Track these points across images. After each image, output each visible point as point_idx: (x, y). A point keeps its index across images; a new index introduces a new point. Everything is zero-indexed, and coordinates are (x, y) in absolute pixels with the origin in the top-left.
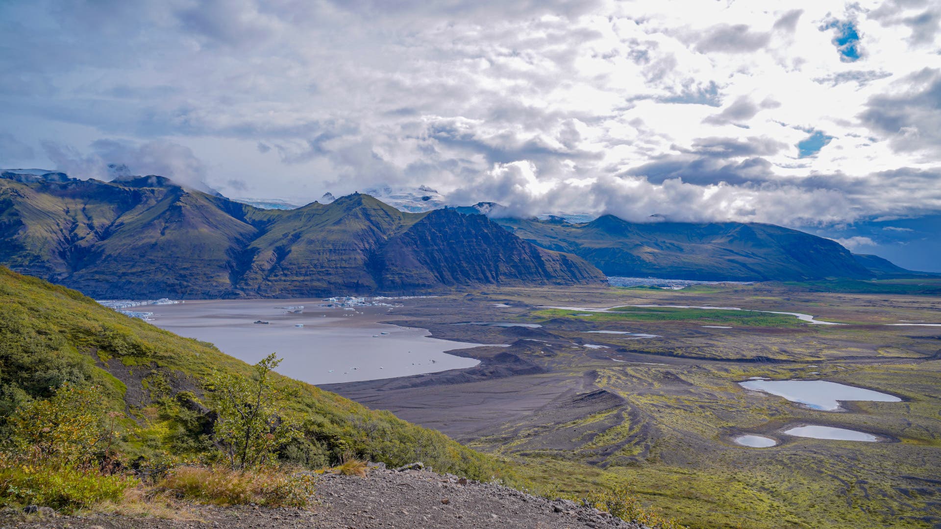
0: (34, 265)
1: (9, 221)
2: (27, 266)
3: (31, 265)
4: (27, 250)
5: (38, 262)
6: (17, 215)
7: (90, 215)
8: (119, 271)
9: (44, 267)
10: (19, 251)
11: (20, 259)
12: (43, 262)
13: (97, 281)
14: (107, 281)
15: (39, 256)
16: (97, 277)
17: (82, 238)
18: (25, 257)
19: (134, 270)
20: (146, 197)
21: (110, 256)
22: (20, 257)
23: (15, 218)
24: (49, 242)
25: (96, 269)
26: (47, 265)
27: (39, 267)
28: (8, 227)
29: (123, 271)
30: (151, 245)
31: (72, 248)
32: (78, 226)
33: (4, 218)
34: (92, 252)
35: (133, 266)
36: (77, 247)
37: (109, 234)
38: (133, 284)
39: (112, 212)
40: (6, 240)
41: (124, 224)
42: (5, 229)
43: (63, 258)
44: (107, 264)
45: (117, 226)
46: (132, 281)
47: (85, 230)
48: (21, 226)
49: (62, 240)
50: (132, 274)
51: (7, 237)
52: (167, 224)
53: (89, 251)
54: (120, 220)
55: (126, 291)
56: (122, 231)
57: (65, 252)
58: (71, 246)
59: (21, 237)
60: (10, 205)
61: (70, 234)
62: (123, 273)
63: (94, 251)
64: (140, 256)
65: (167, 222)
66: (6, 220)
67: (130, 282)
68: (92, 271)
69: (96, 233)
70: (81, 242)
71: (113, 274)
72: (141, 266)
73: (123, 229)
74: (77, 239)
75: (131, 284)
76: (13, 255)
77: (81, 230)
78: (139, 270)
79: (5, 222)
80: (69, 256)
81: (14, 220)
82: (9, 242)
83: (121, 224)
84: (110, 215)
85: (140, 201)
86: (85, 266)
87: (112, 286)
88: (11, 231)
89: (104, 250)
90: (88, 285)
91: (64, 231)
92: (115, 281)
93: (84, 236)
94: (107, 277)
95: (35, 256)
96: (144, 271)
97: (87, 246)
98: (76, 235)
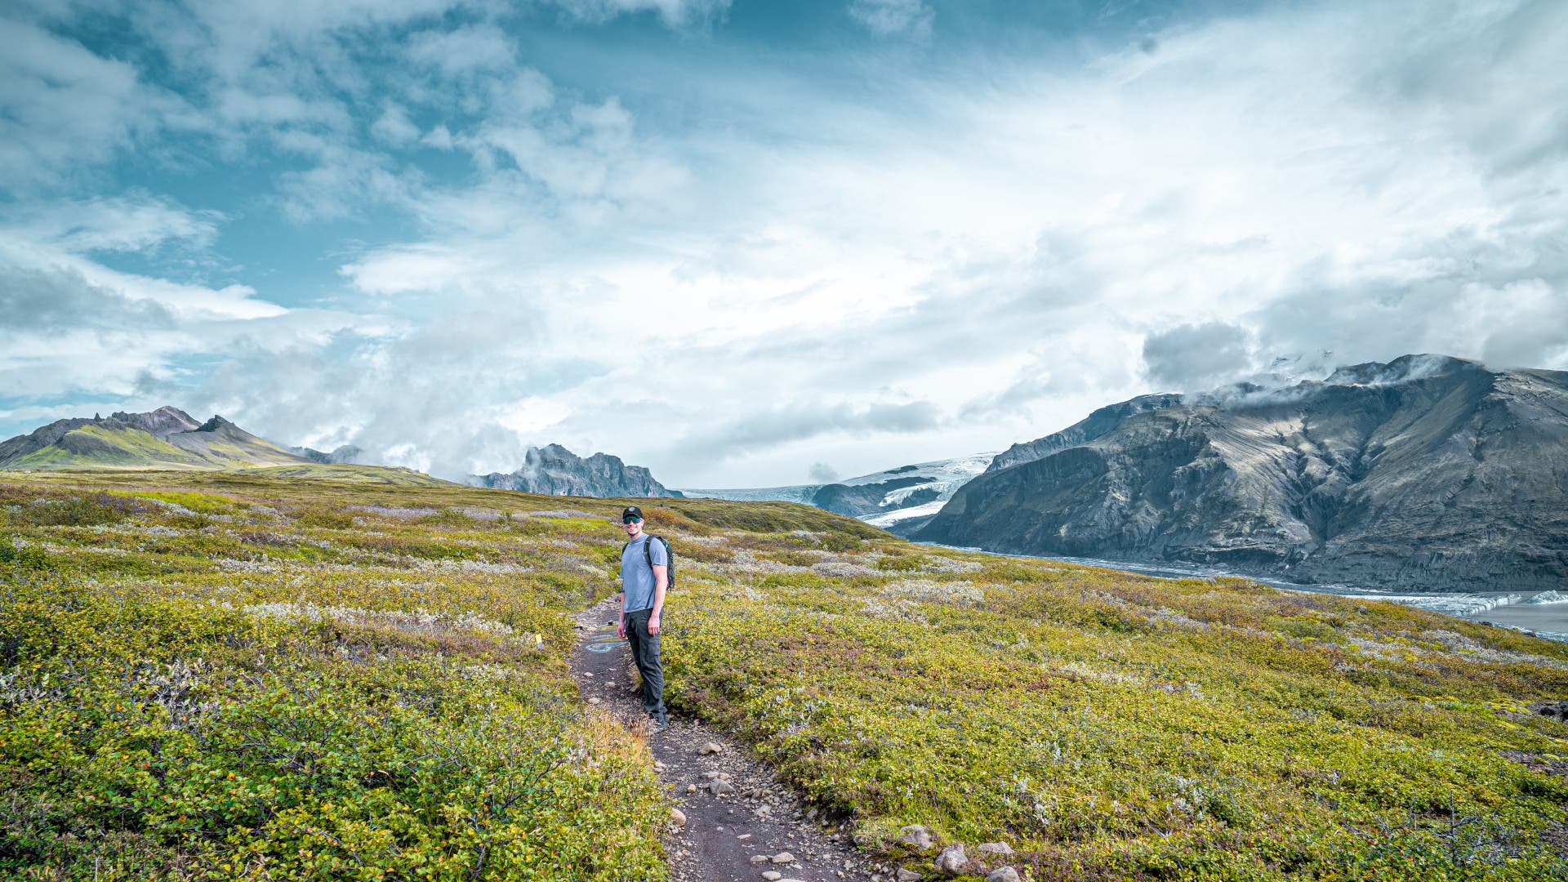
0: (1259, 533)
1: (1209, 466)
2: (1250, 535)
3: (1254, 532)
4: (1244, 509)
5: (1264, 527)
6: (1216, 455)
7: (1319, 439)
8: (1411, 535)
9: (1275, 535)
10: (1232, 511)
13: (1374, 555)
14: (1393, 555)
15: (1263, 517)
16: (1371, 548)
17: (1321, 481)
18: (1243, 519)
19: (1442, 532)
20: (1409, 394)
21: (1383, 508)
22: (1236, 520)
23: (1214, 459)
24: (1271, 493)
25: (1364, 534)
26: (1279, 531)
27: (1267, 534)
28: (1209, 474)
29: (1418, 534)
30: (1463, 482)
31: (1309, 499)
32: (1306, 460)
33: (1200, 462)
34: (1347, 504)
35: (1437, 524)
36: (1316, 496)
37: (1366, 469)
38: (1447, 559)
39: (1352, 429)
40: (1210, 495)
41: (1385, 448)
42: (1205, 479)
43: (1300, 517)
44: (1382, 523)
45: (1373, 454)
46: (1444, 553)
47: (1320, 467)
48: (1226, 472)
49: (1290, 487)
50: (1439, 539)
51: (1209, 491)
52: (1481, 439)
53: (1341, 502)
54: (1373, 443)
55: (1438, 573)
56: (1387, 461)
57: (1300, 507)
58: (1306, 497)
59: (1229, 488)
60: (1204, 441)
61: (1299, 476)
62: (1421, 539)
63: (1350, 502)
64: (1446, 505)
65: (1480, 435)
66: (1204, 465)
67: (1441, 556)
68: (1358, 537)
69: (1341, 469)
70: (1320, 487)
71: (1400, 540)
72: (1455, 524)
73: (1386, 457)
74: (1313, 483)
75: (1444, 560)
76: (1225, 518)
77: (1315, 468)
78: (1453, 531)
79: (1203, 469)
80: (1309, 514)
81: (1215, 463)
82: (1215, 499)
83: (1380, 449)
84: (1351, 435)
85: (1400, 404)
86: (1342, 529)
87: (1404, 564)
88: (1214, 481)
89: (1368, 499)
90: (1359, 564)
91: (1288, 471)
92: (1408, 554)
93: (1323, 476)
94: (1390, 547)
95: (1257, 518)
96: (1464, 534)
97: (1335, 494)
98: (1308, 476)
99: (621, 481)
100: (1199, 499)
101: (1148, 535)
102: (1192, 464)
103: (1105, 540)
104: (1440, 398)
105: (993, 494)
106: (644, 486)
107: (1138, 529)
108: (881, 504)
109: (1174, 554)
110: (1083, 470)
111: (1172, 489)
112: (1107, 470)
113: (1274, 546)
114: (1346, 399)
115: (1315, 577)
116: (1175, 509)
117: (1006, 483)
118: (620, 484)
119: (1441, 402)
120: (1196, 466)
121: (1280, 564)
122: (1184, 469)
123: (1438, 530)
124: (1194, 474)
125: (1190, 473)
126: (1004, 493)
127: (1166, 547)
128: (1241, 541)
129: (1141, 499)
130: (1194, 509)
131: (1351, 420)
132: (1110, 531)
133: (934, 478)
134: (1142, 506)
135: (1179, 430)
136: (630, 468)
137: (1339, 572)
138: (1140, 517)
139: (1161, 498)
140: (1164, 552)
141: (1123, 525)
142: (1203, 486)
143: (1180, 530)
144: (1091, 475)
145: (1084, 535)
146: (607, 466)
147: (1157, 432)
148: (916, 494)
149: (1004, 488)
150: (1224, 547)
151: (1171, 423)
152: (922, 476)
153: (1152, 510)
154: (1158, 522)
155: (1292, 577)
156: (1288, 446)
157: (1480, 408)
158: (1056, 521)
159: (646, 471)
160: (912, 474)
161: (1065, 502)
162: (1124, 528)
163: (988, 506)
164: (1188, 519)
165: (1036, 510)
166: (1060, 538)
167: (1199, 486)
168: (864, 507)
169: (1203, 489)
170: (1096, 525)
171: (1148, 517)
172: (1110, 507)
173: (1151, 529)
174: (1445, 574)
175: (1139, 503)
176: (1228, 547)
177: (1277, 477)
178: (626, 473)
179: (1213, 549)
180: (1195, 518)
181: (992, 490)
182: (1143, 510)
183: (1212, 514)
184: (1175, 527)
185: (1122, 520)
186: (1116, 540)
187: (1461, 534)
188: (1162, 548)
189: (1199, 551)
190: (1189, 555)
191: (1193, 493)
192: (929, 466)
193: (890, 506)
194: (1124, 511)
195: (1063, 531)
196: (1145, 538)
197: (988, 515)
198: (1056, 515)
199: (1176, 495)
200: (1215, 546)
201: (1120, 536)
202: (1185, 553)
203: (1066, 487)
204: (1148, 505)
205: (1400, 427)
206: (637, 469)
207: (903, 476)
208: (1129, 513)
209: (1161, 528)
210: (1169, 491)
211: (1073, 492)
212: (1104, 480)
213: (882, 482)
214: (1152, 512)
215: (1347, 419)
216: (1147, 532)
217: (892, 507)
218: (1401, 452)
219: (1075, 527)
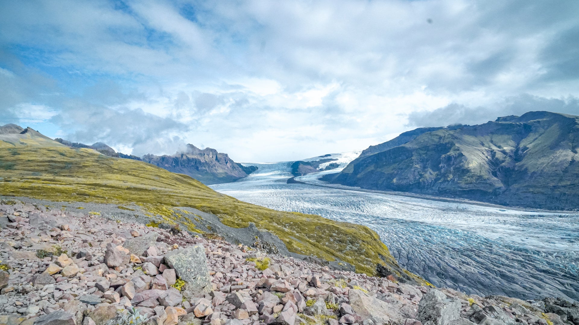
0: (480, 183)
1: (455, 154)
2: (476, 183)
3: (477, 182)
4: (472, 172)
5: (482, 180)
6: (458, 150)
7: (499, 144)
8: (549, 185)
9: (487, 183)
10: (467, 173)
11: (469, 178)
12: (485, 180)
13: (533, 193)
14: (543, 193)
15: (481, 176)
16: (531, 190)
17: (503, 161)
18: (472, 177)
19: (563, 183)
21: (534, 173)
22: (469, 177)
23: (458, 152)
24: (483, 166)
25: (527, 184)
26: (488, 182)
27: (483, 183)
28: (456, 158)
29: (552, 184)
30: (569, 162)
31: (499, 169)
32: (495, 153)
33: (452, 153)
34: (517, 171)
35: (561, 180)
36: (502, 167)
37: (521, 157)
38: (568, 195)
39: (512, 141)
40: (457, 167)
41: (528, 148)
42: (454, 160)
43: (496, 176)
44: (535, 179)
45: (523, 150)
46: (566, 193)
47: (502, 156)
48: (463, 157)
49: (490, 164)
50: (563, 187)
51: (456, 165)
52: (573, 144)
53: (513, 170)
54: (521, 146)
55: (565, 202)
56: (530, 153)
57: (496, 172)
58: (498, 168)
59: (465, 164)
60: (453, 144)
61: (493, 159)
62: (554, 186)
63: (517, 170)
64: (563, 172)
65: (573, 142)
66: (453, 154)
67: (565, 194)
68: (525, 185)
69: (510, 156)
70: (503, 164)
71: (545, 187)
72: (569, 180)
73: (530, 151)
74: (500, 162)
75: (566, 196)
76: (464, 176)
77: (499, 155)
78: (569, 183)
79: (453, 156)
80: (499, 175)
81: (458, 153)
82: (459, 168)
83: (525, 148)
84: (512, 143)
85: (531, 130)
86: (515, 181)
87: (548, 197)
88: (458, 160)
89: (526, 169)
90: (527, 197)
91: (489, 157)
92: (549, 193)
93: (504, 159)
94: (540, 190)
95: (478, 176)
96: (574, 184)
97: (510, 167)
98: (497, 159)
99: (217, 159)
100: (452, 168)
101: (431, 183)
102: (448, 154)
103: (413, 185)
104: (547, 128)
105: (365, 165)
106: (226, 161)
107: (427, 180)
108: (317, 169)
109: (442, 191)
110: (402, 156)
111: (440, 164)
112: (412, 156)
113: (487, 188)
114: (507, 129)
115: (508, 202)
116: (442, 172)
117: (370, 161)
118: (216, 160)
119: (548, 130)
120: (450, 154)
121: (490, 196)
122: (445, 156)
123: (562, 182)
124: (449, 158)
125: (448, 157)
126: (369, 165)
127: (439, 188)
128: (472, 186)
129: (427, 168)
130: (450, 173)
131: (511, 137)
132: (415, 181)
133: (337, 159)
134: (427, 171)
135: (442, 140)
136: (220, 154)
137: (518, 200)
138: (427, 175)
139: (436, 167)
140: (438, 190)
141: (420, 179)
142: (454, 162)
143: (445, 181)
144: (405, 158)
145: (404, 182)
146: (211, 153)
147: (433, 140)
148: (331, 165)
149: (369, 163)
150: (465, 188)
151: (439, 137)
152: (333, 158)
153: (432, 172)
154: (435, 177)
155: (497, 202)
156: (486, 147)
157: (572, 131)
158: (392, 176)
159: (226, 155)
160: (329, 158)
161: (394, 169)
162: (421, 180)
163: (362, 170)
164: (448, 176)
165: (383, 172)
166: (393, 184)
167: (452, 163)
168: (310, 170)
169: (453, 164)
170: (409, 178)
171: (430, 175)
172: (414, 171)
173: (432, 180)
174: (568, 202)
175: (426, 170)
176: (466, 188)
177: (484, 159)
178: (219, 156)
179: (460, 189)
180: (451, 176)
181: (364, 163)
182: (428, 172)
183: (458, 175)
184: (442, 179)
185: (419, 176)
186: (417, 184)
187: (573, 185)
188: (437, 188)
189: (454, 190)
190: (450, 191)
191: (449, 166)
192: (335, 154)
193: (321, 169)
194: (420, 173)
195: (395, 181)
196: (429, 184)
197: (363, 173)
198: (391, 174)
199: (442, 166)
200: (461, 188)
201: (419, 183)
202: (448, 191)
203: (394, 163)
204: (431, 171)
205: (532, 140)
206: (223, 154)
207: (326, 158)
208: (422, 173)
209: (436, 180)
210: (438, 165)
211: (398, 165)
212: (411, 159)
213: (318, 160)
214: (432, 173)
215: (508, 137)
216: (430, 181)
217: (321, 170)
218: (536, 149)
219: (400, 179)
